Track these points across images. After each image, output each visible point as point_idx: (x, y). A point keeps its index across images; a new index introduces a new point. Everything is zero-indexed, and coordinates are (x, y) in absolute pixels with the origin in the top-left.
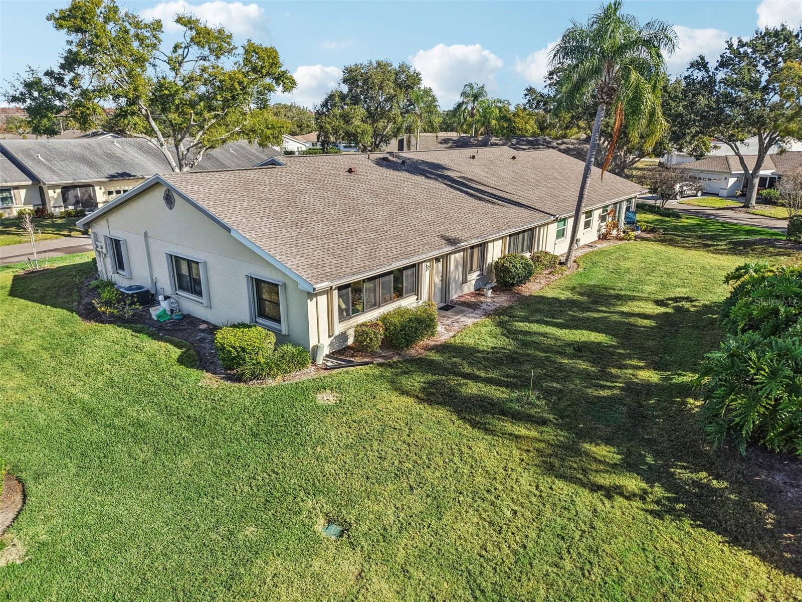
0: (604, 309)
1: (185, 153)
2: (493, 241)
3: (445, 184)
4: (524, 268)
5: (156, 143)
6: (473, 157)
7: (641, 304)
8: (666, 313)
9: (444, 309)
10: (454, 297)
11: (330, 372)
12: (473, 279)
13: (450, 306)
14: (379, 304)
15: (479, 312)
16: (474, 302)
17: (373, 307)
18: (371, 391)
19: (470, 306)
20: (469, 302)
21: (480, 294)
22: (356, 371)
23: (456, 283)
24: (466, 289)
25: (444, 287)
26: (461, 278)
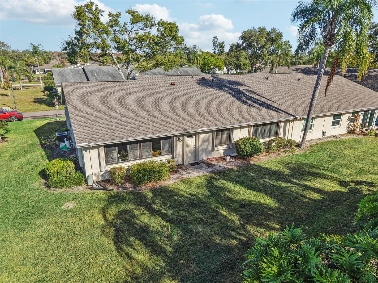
0: (295, 181)
1: (130, 73)
2: (240, 128)
3: (229, 93)
4: (251, 147)
5: (116, 68)
6: (267, 79)
7: (327, 182)
8: (341, 192)
9: (192, 165)
10: (205, 158)
11: (88, 191)
12: (221, 150)
13: (197, 163)
14: (141, 157)
15: (210, 169)
16: (215, 163)
17: (136, 159)
18: (92, 207)
19: (209, 165)
20: (211, 162)
21: (223, 159)
22: (100, 193)
23: (205, 150)
24: (215, 155)
25: (196, 152)
26: (210, 148)
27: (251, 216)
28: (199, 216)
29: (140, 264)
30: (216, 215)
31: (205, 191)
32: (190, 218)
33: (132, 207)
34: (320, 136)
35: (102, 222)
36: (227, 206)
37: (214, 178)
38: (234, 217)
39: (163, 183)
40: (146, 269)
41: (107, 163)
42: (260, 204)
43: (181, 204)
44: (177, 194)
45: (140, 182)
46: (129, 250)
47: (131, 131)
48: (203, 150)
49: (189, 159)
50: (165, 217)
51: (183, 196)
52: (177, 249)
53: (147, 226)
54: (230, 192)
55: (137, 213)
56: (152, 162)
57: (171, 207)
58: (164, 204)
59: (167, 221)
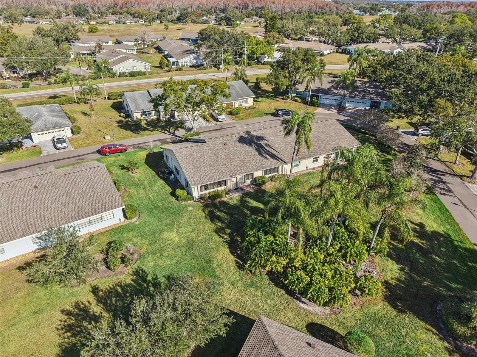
4: (262, 180)
9: (235, 189)
10: (241, 186)
11: (195, 203)
12: (249, 182)
13: (237, 189)
14: (213, 188)
15: (242, 192)
16: (245, 188)
17: (211, 189)
18: (199, 209)
19: (242, 189)
20: (244, 188)
21: (249, 186)
22: (200, 204)
23: (242, 183)
24: (246, 184)
25: (237, 183)
26: (243, 181)
27: (254, 212)
28: (236, 212)
29: (219, 226)
30: (242, 212)
31: (239, 203)
32: (234, 213)
33: (213, 209)
34: (305, 169)
35: (204, 215)
36: (247, 209)
37: (244, 197)
38: (249, 212)
39: (223, 199)
40: (221, 227)
41: (201, 191)
42: (259, 208)
43: (230, 208)
44: (229, 204)
45: (214, 199)
46: (216, 223)
47: (210, 179)
48: (240, 182)
49: (234, 187)
50: (225, 213)
51: (231, 205)
52: (229, 222)
53: (219, 215)
54: (249, 203)
55: (215, 211)
56: (218, 190)
57: (227, 209)
58: (224, 208)
59: (226, 214)
